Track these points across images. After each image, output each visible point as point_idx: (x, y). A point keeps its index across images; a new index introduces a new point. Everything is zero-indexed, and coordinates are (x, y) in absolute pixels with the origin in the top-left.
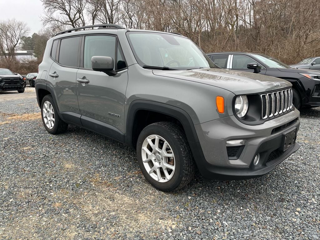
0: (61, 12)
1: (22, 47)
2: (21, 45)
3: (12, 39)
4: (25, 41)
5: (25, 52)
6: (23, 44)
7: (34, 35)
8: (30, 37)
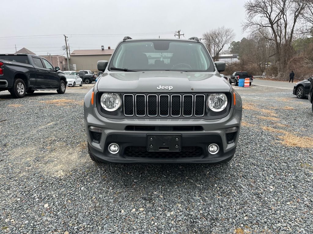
0: (262, 15)
1: (230, 51)
2: (230, 49)
3: (219, 45)
4: (234, 46)
5: (232, 55)
6: (232, 48)
7: (243, 39)
8: (239, 42)
